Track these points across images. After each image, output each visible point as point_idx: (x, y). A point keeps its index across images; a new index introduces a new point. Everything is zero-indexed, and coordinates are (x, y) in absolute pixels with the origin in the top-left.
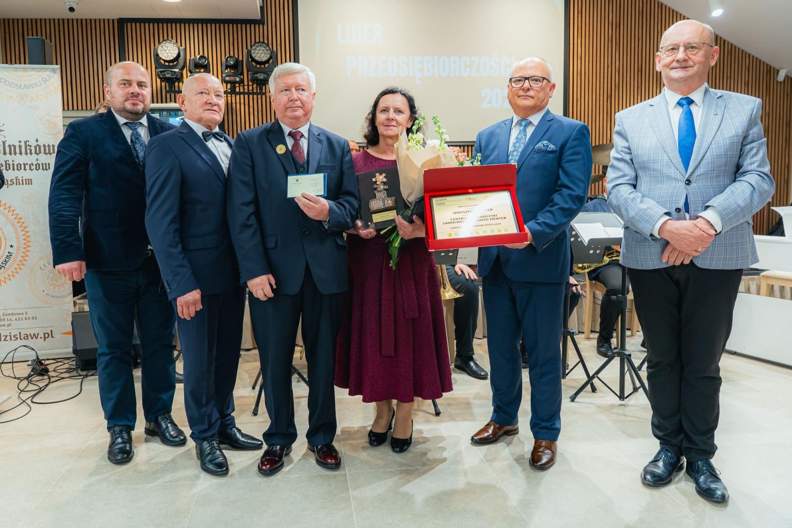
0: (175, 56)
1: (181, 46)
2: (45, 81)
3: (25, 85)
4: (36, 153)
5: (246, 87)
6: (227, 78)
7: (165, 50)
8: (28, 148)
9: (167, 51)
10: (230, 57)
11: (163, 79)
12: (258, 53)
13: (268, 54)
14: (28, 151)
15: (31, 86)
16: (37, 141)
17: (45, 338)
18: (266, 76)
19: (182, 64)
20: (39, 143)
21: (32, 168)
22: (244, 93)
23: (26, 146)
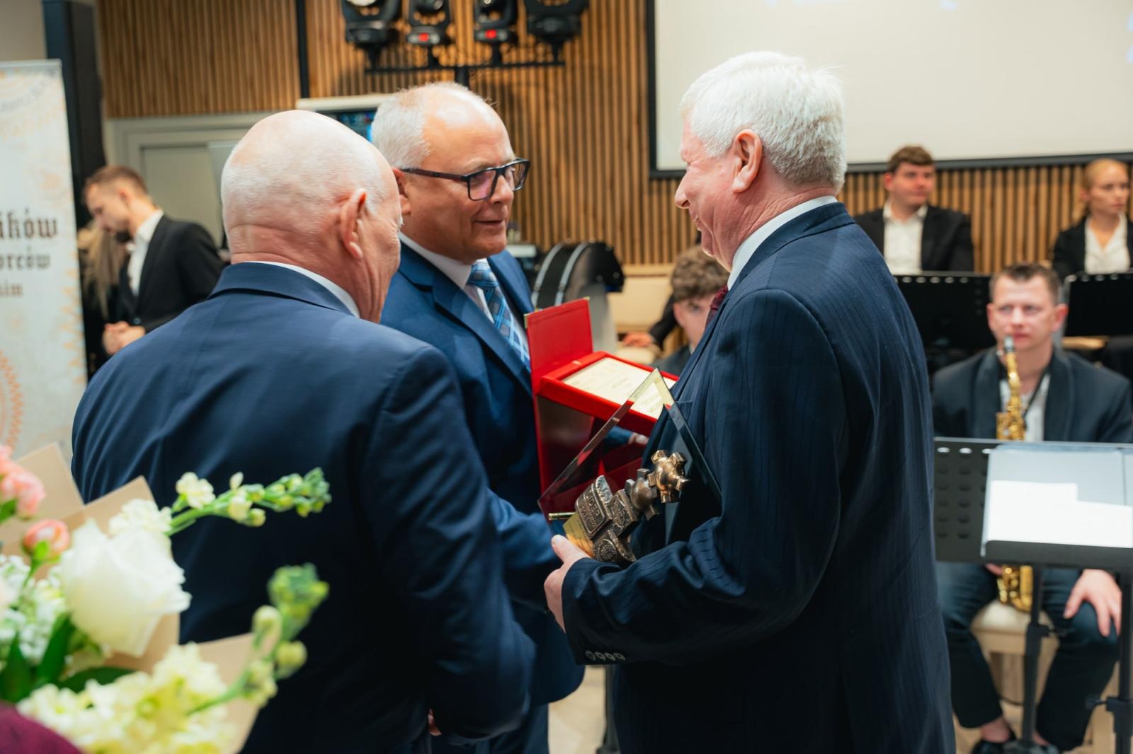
2: (35, 94)
3: (5, 104)
4: (26, 235)
6: (482, 36)
8: (14, 227)
11: (360, 45)
14: (14, 232)
18: (564, 24)
19: (393, 13)
20: (30, 216)
21: (21, 265)
23: (10, 222)
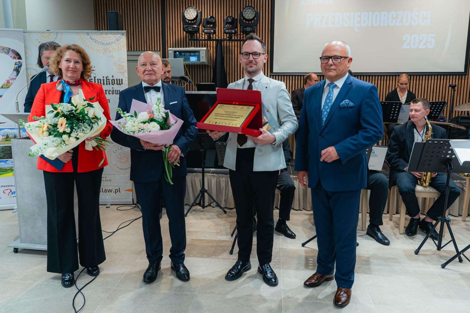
0: (195, 17)
1: (199, 10)
2: (118, 40)
3: (107, 43)
4: (112, 84)
5: (239, 36)
6: (227, 31)
7: (189, 13)
8: (108, 81)
9: (190, 14)
10: (229, 17)
11: (187, 32)
12: (247, 14)
13: (254, 14)
14: (108, 83)
15: (110, 44)
16: (113, 77)
17: (116, 192)
18: (251, 29)
19: (199, 22)
20: (114, 78)
21: (110, 93)
22: (237, 40)
23: (107, 80)
